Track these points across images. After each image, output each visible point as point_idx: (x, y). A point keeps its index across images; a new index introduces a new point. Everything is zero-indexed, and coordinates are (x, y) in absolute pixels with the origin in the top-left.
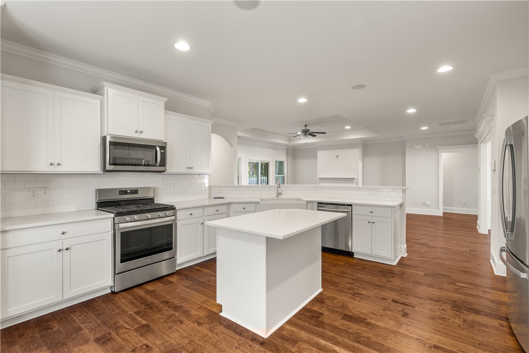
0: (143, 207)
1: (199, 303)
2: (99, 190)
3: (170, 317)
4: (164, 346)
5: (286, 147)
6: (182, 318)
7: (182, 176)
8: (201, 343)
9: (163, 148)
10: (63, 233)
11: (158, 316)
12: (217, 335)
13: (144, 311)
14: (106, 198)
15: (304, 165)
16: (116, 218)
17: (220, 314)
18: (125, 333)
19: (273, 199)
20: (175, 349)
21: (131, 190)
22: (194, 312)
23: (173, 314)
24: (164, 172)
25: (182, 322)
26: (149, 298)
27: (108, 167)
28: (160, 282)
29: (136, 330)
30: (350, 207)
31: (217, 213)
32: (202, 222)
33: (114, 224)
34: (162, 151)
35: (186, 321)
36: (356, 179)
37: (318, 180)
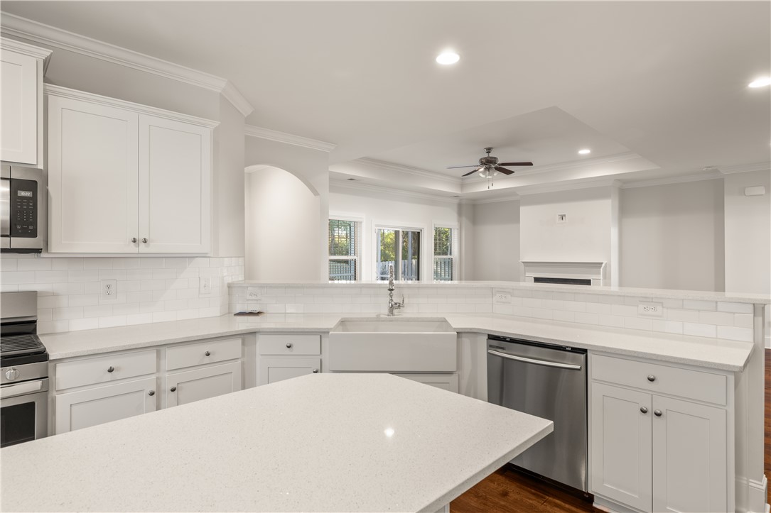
5: (456, 201)
9: (30, 185)
15: (493, 235)
19: (378, 319)
30: (583, 356)
31: (207, 360)
32: (154, 389)
34: (25, 194)
36: (603, 265)
37: (522, 266)
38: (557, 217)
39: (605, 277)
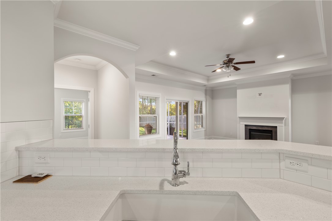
5: (204, 88)
15: (222, 105)
36: (285, 119)
37: (238, 119)
38: (257, 95)
39: (285, 125)
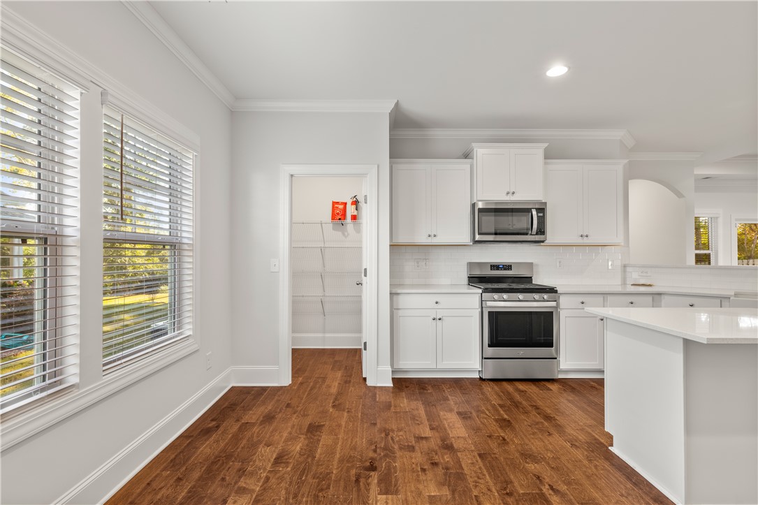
0: (514, 286)
1: (581, 424)
2: (470, 263)
3: (537, 423)
4: (522, 446)
6: (552, 430)
7: (574, 248)
8: (570, 466)
9: (541, 210)
10: (437, 303)
11: (523, 417)
12: (596, 468)
13: (509, 407)
14: (477, 272)
16: (483, 294)
17: (610, 448)
18: (486, 418)
20: (534, 456)
21: (503, 266)
22: (569, 430)
23: (542, 423)
24: (543, 242)
25: (550, 434)
26: (517, 397)
27: (478, 237)
28: (535, 385)
29: (496, 421)
33: (482, 301)
34: (541, 215)
35: (556, 435)
